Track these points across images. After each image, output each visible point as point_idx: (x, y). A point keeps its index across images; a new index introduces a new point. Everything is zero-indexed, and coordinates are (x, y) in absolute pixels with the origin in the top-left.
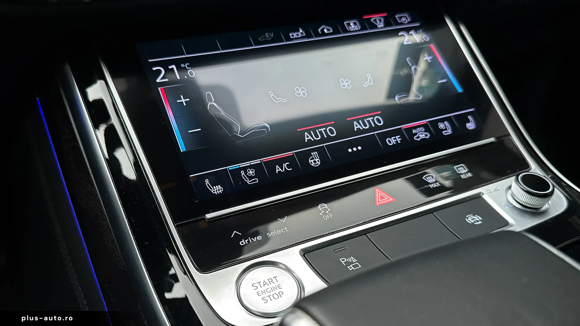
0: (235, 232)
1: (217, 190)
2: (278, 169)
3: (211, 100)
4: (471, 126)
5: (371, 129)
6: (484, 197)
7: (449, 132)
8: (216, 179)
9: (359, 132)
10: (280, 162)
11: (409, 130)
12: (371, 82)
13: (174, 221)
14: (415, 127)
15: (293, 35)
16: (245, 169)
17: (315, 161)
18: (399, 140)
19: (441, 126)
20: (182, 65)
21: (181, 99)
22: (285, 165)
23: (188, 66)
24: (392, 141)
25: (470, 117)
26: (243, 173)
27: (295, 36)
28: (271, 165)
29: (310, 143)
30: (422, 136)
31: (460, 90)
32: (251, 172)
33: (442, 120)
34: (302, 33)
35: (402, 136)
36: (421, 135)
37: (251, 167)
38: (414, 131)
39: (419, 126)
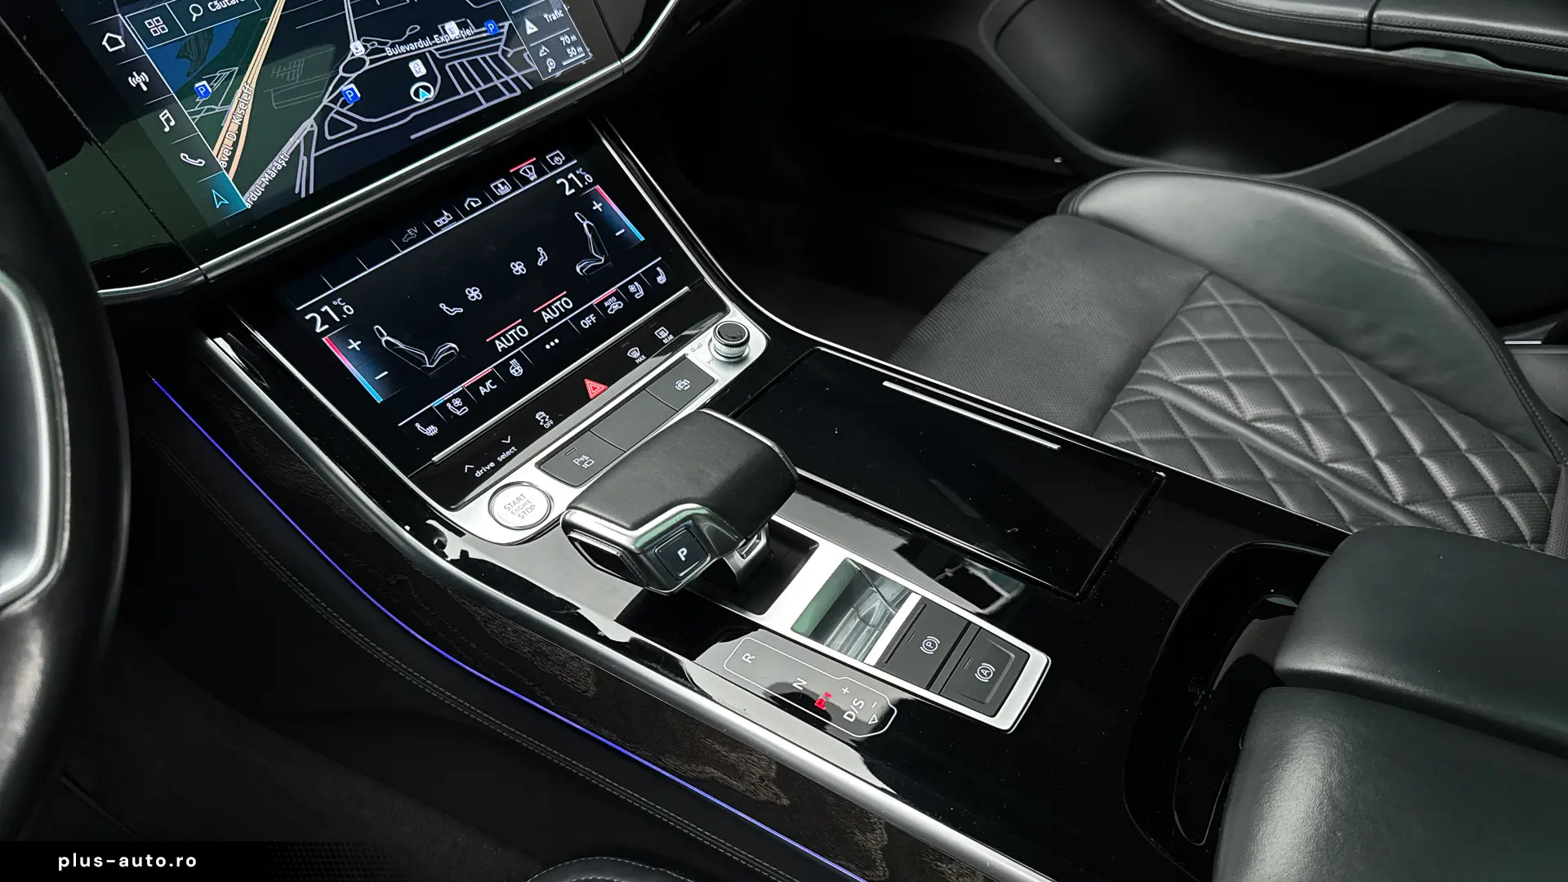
0: (467, 466)
1: (431, 431)
2: (483, 391)
3: (382, 335)
4: (661, 279)
5: (563, 315)
6: (688, 357)
7: (642, 293)
8: (427, 419)
9: (552, 322)
10: (482, 382)
11: (601, 304)
12: (545, 258)
13: (406, 475)
14: (606, 299)
15: (439, 223)
16: (449, 400)
17: (516, 370)
18: (593, 319)
19: (632, 288)
20: (335, 303)
21: (351, 344)
22: (488, 384)
23: (340, 301)
24: (587, 322)
25: (658, 269)
26: (449, 405)
27: (442, 223)
28: (474, 388)
29: (506, 351)
30: (616, 307)
31: (641, 237)
32: (458, 402)
33: (631, 282)
34: (448, 217)
35: (596, 314)
36: (614, 306)
37: (455, 396)
38: (606, 304)
39: (610, 297)
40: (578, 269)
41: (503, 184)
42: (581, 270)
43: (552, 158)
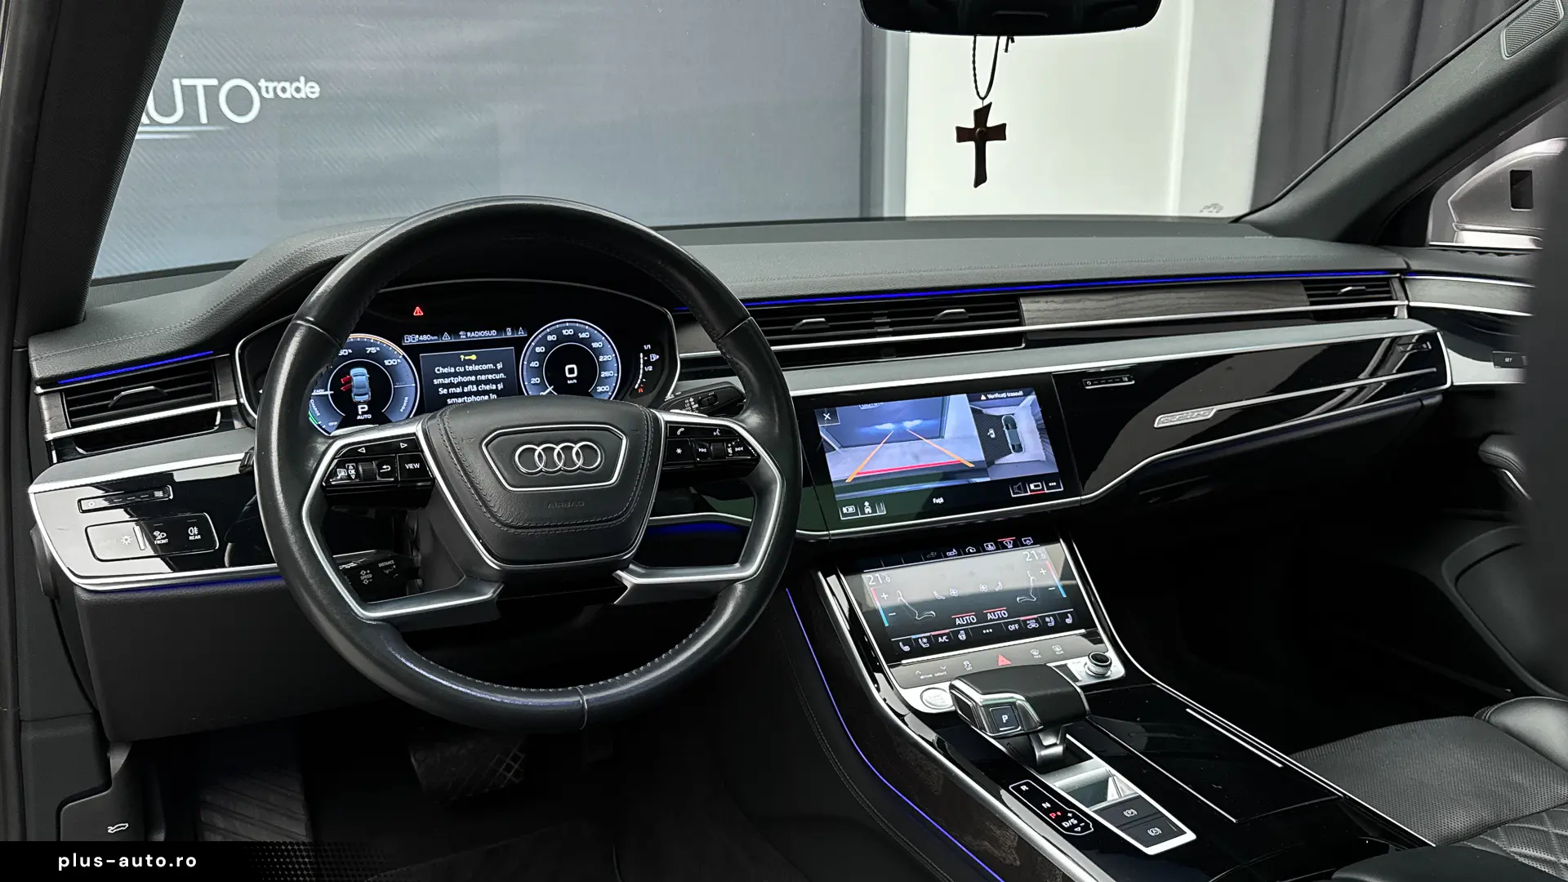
1: (906, 648)
2: (940, 640)
3: (900, 596)
4: (1069, 621)
5: (999, 619)
6: (1068, 666)
7: (1053, 624)
8: (906, 643)
9: (991, 620)
10: (942, 636)
11: (1025, 621)
12: (1001, 588)
13: (887, 663)
14: (1029, 620)
16: (921, 638)
17: (962, 637)
18: (1017, 627)
19: (1047, 619)
21: (883, 595)
22: (944, 638)
23: (886, 575)
24: (1012, 628)
25: (1069, 615)
26: (920, 640)
27: (951, 554)
28: (936, 637)
29: (960, 625)
30: (1033, 626)
31: (1065, 596)
32: (925, 640)
33: (1049, 616)
34: (955, 552)
35: (1020, 625)
36: (1033, 625)
37: (924, 637)
38: (1028, 622)
39: (1032, 619)
40: (1018, 599)
41: (992, 545)
42: (1020, 600)
43: (1025, 541)
